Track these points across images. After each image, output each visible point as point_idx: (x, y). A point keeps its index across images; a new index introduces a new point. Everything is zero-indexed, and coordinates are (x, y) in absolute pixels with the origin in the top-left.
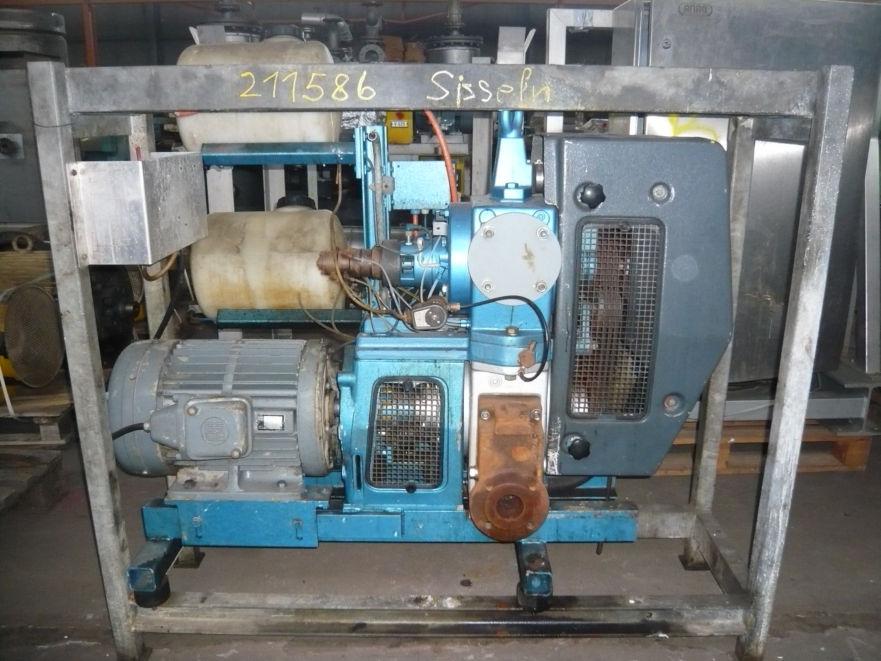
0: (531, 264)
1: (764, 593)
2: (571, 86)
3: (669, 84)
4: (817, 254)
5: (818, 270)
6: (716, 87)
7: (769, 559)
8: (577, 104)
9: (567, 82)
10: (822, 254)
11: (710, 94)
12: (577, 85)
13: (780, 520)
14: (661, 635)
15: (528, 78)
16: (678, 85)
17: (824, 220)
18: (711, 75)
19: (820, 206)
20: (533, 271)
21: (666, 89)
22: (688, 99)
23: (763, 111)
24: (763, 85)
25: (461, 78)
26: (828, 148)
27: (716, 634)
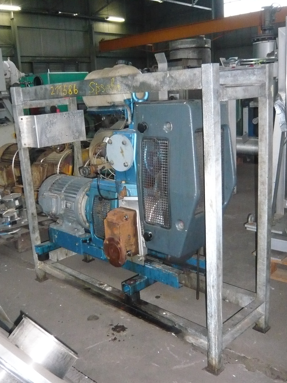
0: (123, 155)
1: (211, 331)
2: (125, 84)
3: (154, 80)
4: (208, 157)
5: (210, 165)
6: (170, 79)
7: (210, 313)
8: (127, 91)
9: (124, 82)
10: (210, 157)
11: (169, 82)
12: (127, 83)
13: (212, 293)
14: (173, 334)
15: (113, 82)
16: (157, 80)
17: (208, 140)
18: (168, 74)
19: (206, 133)
20: (124, 158)
21: (153, 82)
22: (162, 85)
23: (189, 88)
24: (188, 76)
25: (97, 84)
26: (205, 105)
27: (194, 344)
